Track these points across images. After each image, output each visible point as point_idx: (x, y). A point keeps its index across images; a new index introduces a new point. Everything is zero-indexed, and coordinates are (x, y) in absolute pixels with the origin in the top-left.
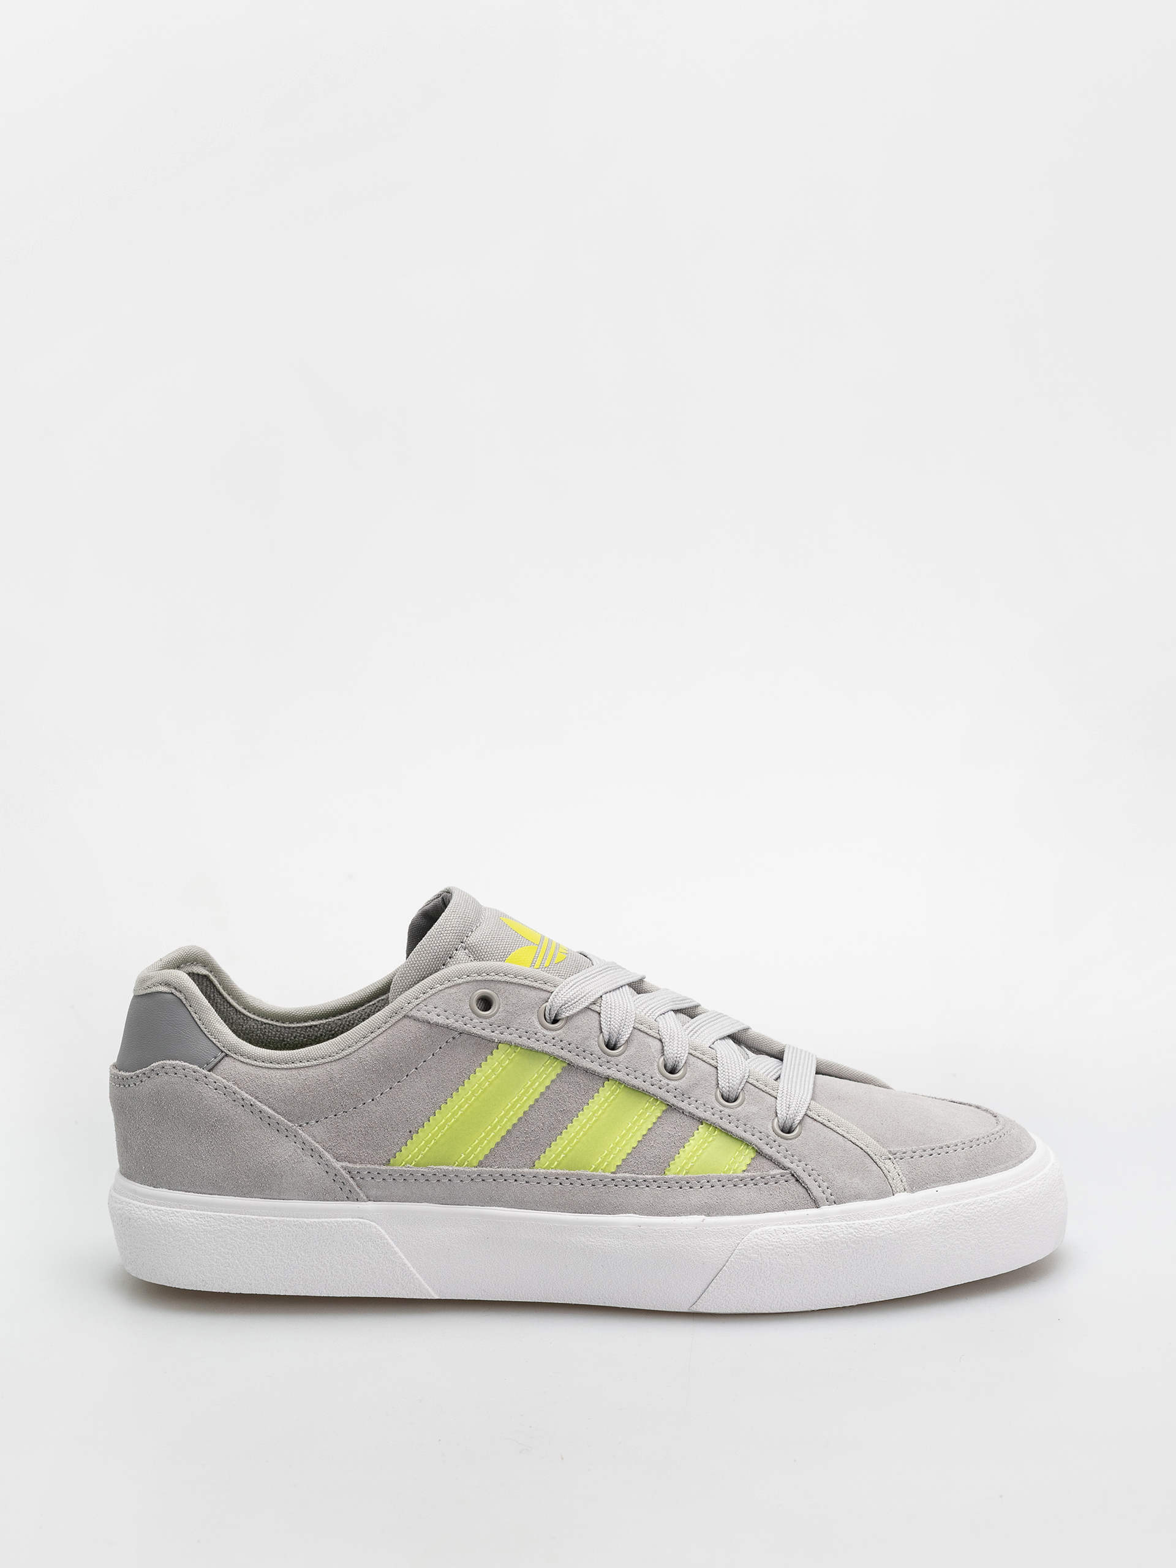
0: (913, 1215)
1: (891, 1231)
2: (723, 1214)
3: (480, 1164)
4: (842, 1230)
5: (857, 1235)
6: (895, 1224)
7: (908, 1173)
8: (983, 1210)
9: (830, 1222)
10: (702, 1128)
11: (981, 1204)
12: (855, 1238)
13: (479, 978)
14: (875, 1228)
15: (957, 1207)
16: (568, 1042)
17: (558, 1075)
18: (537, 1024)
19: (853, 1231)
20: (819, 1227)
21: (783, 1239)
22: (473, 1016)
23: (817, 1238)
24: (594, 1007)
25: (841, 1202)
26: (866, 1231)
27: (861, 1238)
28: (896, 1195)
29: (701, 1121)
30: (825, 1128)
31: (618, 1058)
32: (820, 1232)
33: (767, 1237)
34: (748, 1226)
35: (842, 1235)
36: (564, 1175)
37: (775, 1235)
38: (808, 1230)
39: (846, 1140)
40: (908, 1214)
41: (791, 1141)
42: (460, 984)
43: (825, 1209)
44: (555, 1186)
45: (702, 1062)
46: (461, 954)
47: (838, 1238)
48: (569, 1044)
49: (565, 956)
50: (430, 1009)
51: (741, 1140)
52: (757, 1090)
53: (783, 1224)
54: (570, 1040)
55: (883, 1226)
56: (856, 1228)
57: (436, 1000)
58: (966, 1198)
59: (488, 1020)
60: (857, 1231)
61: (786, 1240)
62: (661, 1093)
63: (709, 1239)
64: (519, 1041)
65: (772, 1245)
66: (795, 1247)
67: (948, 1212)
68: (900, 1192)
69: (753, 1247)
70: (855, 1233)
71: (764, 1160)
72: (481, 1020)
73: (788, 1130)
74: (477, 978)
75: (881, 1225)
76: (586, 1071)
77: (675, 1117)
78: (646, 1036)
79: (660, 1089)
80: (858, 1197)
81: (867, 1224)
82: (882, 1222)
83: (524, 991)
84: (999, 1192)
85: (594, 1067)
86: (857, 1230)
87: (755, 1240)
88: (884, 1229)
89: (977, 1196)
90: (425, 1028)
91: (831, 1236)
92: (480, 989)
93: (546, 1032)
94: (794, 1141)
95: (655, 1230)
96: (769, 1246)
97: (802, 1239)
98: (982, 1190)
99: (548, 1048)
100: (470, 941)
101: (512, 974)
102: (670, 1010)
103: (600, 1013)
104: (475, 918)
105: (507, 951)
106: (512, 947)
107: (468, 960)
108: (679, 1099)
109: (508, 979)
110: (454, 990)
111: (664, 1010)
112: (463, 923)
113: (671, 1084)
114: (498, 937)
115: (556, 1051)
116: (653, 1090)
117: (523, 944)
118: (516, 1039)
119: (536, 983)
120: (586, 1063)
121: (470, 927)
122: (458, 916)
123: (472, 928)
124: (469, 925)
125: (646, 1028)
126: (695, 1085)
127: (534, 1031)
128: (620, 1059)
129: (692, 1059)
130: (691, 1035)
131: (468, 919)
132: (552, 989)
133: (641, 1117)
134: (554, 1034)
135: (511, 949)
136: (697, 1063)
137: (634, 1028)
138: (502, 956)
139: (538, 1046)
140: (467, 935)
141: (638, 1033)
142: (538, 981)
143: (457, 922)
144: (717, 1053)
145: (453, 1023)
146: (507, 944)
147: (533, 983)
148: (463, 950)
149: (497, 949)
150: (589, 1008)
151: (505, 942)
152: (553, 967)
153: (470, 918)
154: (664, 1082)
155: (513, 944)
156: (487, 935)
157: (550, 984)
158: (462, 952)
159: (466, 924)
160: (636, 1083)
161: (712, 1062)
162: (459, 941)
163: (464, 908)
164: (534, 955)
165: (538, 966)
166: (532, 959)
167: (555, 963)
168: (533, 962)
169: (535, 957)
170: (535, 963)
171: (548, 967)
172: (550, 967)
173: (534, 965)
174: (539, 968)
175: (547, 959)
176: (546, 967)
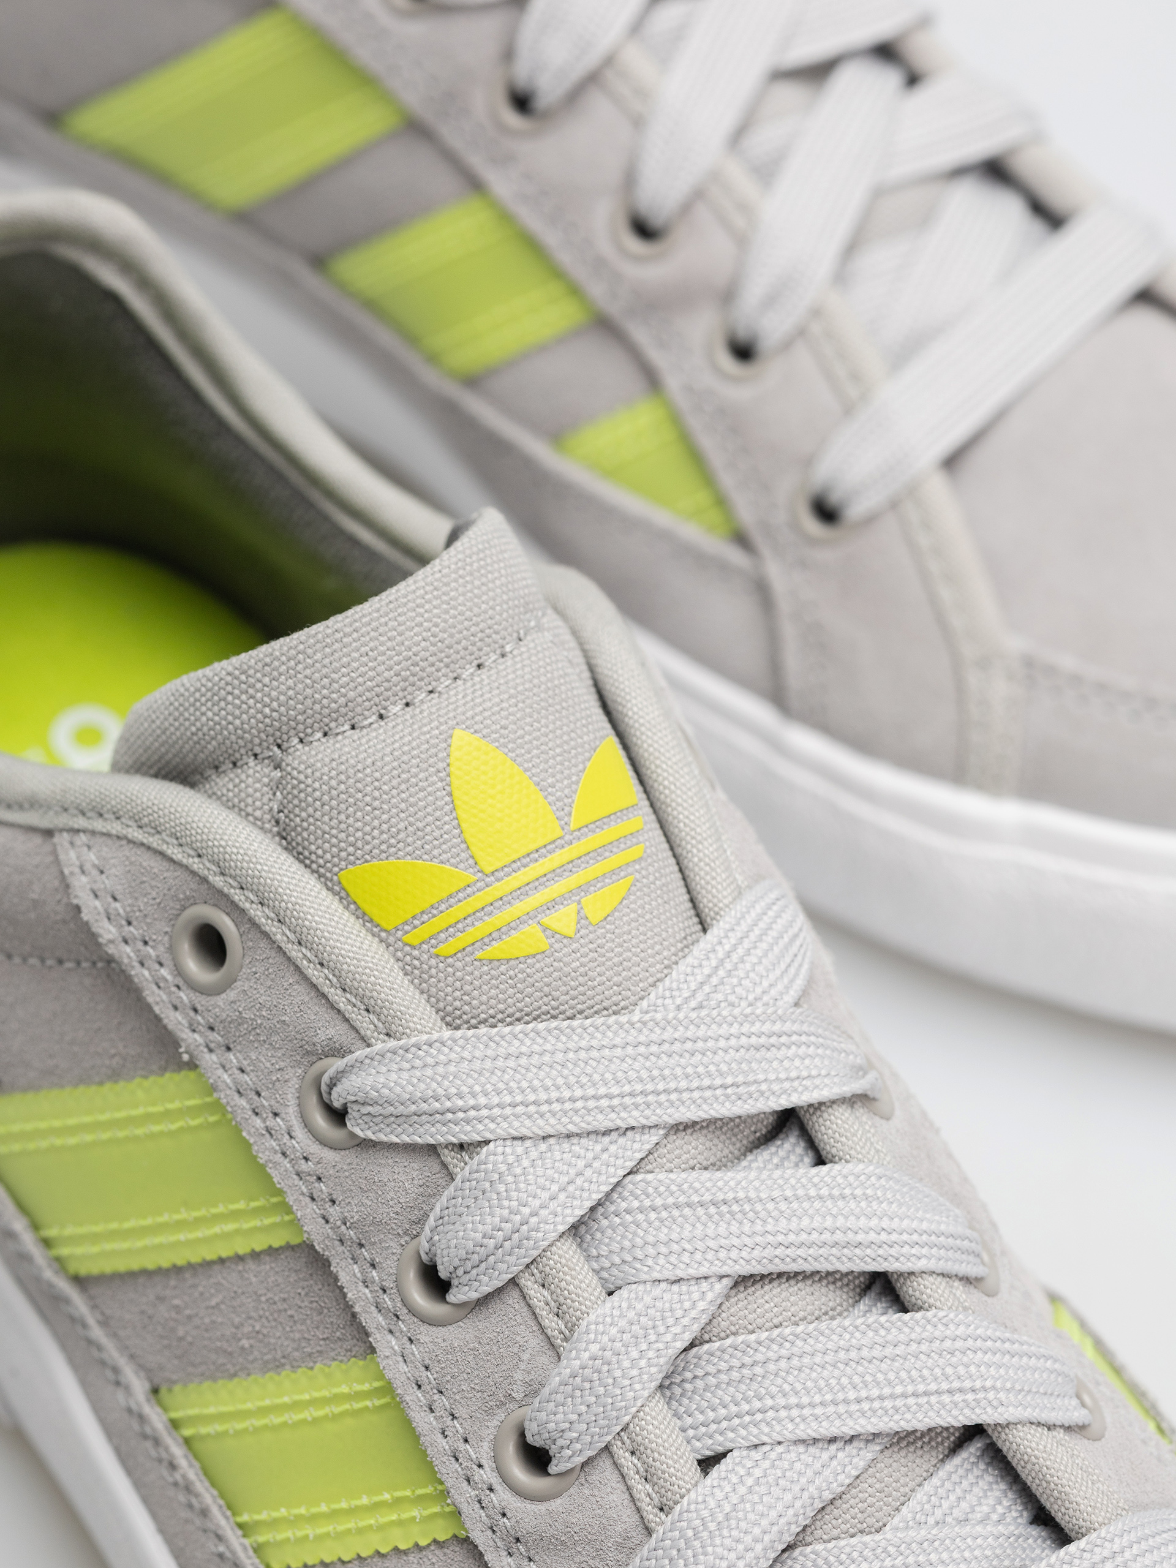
13: (219, 881)
16: (331, 1193)
18: (290, 1093)
22: (168, 959)
24: (448, 1157)
31: (424, 1328)
42: (173, 860)
45: (626, 1499)
46: (257, 777)
48: (333, 1202)
49: (543, 944)
50: (88, 865)
54: (338, 1194)
57: (107, 853)
59: (192, 994)
62: (463, 1495)
64: (230, 1097)
72: (179, 979)
74: (211, 878)
78: (531, 1324)
79: (468, 1484)
83: (301, 994)
85: (361, 1299)
92: (212, 907)
93: (299, 1132)
99: (281, 1173)
100: (299, 756)
101: (295, 933)
102: (721, 1277)
103: (453, 1180)
104: (368, 700)
105: (367, 847)
106: (393, 841)
107: (265, 800)
108: (499, 1544)
109: (279, 937)
110: (156, 865)
111: (704, 1270)
112: (309, 702)
113: (503, 1497)
114: (377, 794)
115: (295, 1192)
116: (449, 1471)
117: (436, 852)
118: (228, 1092)
119: (339, 992)
120: (347, 1273)
121: (326, 720)
122: (308, 672)
123: (333, 725)
124: (326, 711)
125: (547, 1304)
126: (563, 1543)
127: (277, 1108)
128: (426, 1334)
129: (604, 1471)
130: (712, 1381)
131: (334, 696)
132: (369, 1033)
133: (398, 1502)
134: (314, 1148)
135: (384, 847)
136: (609, 1489)
137: (513, 1282)
138: (343, 854)
139: (265, 1150)
140: (302, 735)
141: (512, 1298)
142: (351, 993)
143: (289, 688)
144: (688, 1491)
145: (111, 941)
146: (385, 827)
147: (332, 990)
148: (271, 767)
149: (343, 826)
150: (432, 1150)
151: (385, 817)
152: (459, 964)
153: (345, 696)
154: (488, 1475)
155: (402, 836)
156: (351, 771)
157: (379, 1019)
158: (266, 770)
159: (317, 707)
160: (423, 1421)
161: (651, 1514)
162: (271, 739)
163: (356, 655)
164: (434, 901)
165: (415, 942)
166: (418, 911)
167: (479, 955)
168: (413, 922)
169: (433, 910)
170: (415, 927)
171: (446, 958)
172: (450, 960)
173: (407, 933)
174: (413, 947)
175: (471, 930)
176: (437, 956)
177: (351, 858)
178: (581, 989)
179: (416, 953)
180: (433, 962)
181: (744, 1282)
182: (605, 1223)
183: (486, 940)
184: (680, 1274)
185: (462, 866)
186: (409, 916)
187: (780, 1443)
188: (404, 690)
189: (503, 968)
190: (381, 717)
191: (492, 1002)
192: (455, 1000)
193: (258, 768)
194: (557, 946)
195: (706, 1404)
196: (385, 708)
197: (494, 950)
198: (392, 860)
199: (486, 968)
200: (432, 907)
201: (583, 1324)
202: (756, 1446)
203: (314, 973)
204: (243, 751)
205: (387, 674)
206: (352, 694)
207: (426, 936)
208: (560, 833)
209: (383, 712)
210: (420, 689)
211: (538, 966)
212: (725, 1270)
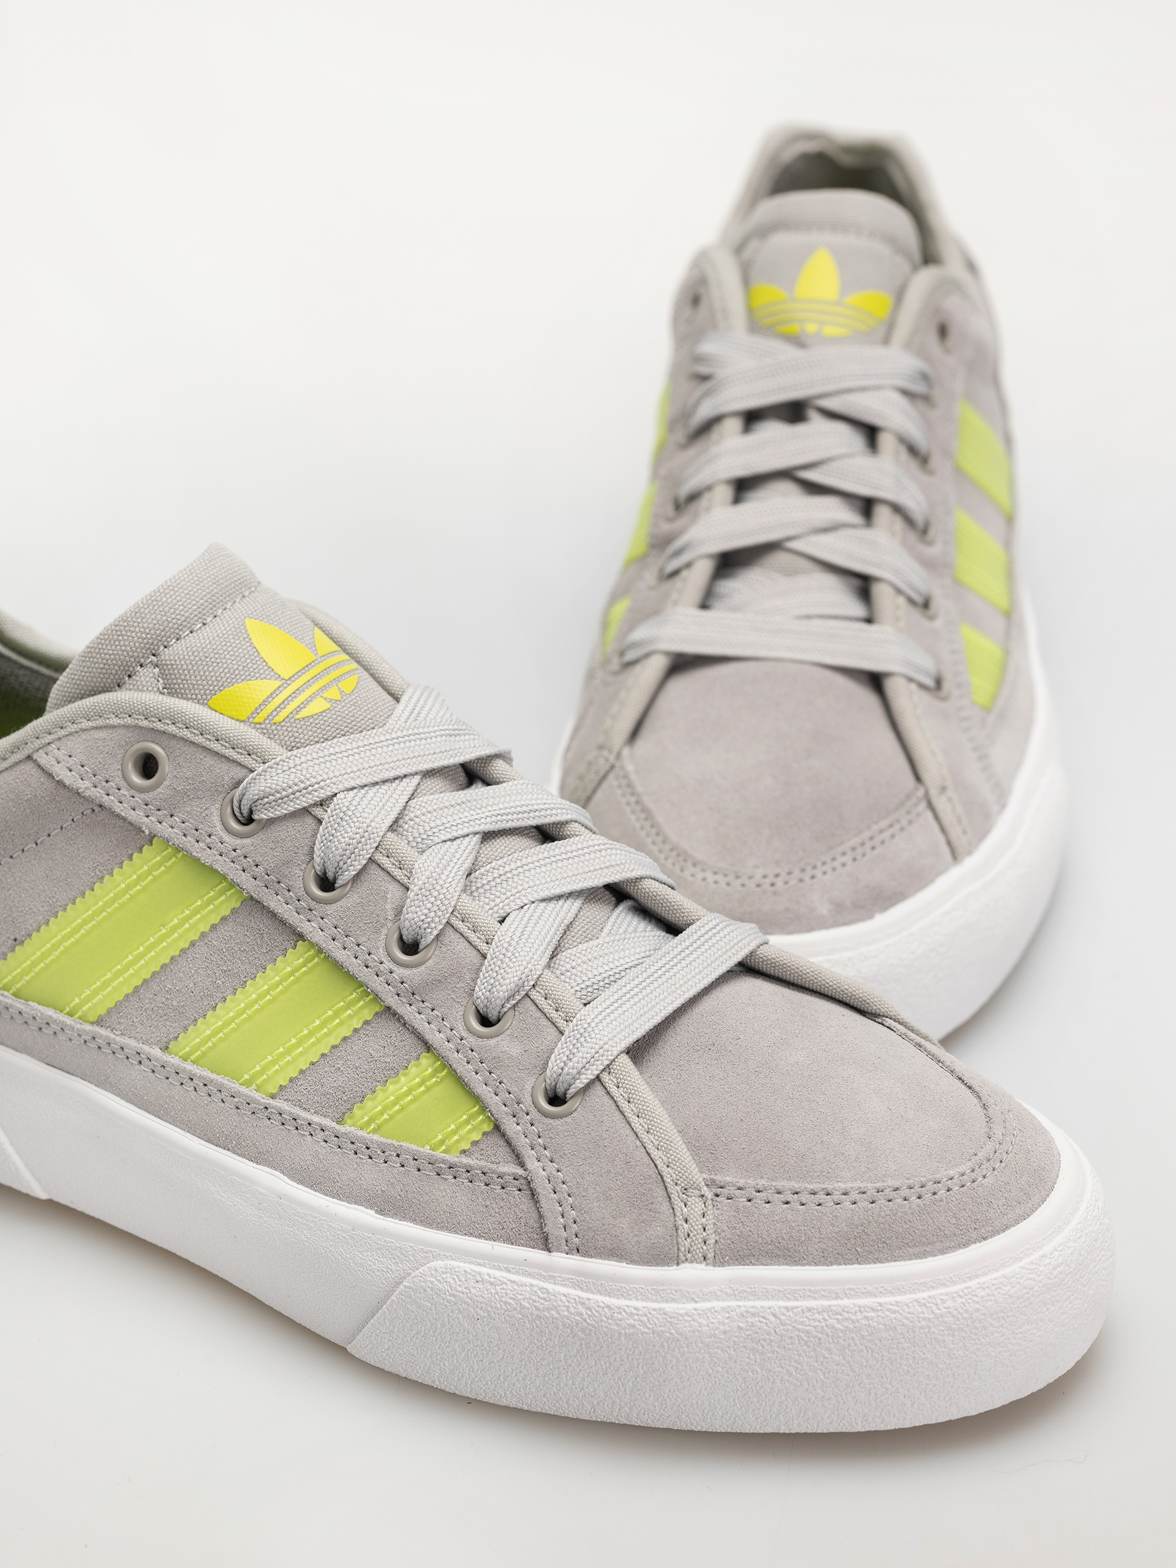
0: (696, 1310)
1: (649, 1329)
2: (404, 1218)
3: (99, 1022)
4: (567, 1304)
5: (588, 1320)
6: (657, 1318)
7: (726, 1228)
8: (838, 1326)
9: (555, 1284)
10: (427, 1057)
11: (837, 1314)
12: (584, 1324)
13: (145, 723)
14: (620, 1316)
15: (788, 1311)
16: (254, 861)
17: (234, 911)
18: (216, 820)
19: (584, 1311)
20: (535, 1289)
21: (473, 1291)
22: (123, 783)
23: (527, 1305)
24: (318, 812)
25: (587, 1254)
26: (605, 1319)
27: (594, 1327)
28: (682, 1265)
29: (428, 1047)
30: (617, 1113)
31: (328, 907)
32: (533, 1297)
33: (450, 1280)
34: (430, 1251)
35: (566, 1313)
36: (201, 1077)
37: (463, 1279)
38: (516, 1287)
39: (638, 1143)
40: (690, 1306)
41: (552, 1121)
42: (113, 727)
43: (560, 1259)
44: (187, 1091)
45: (466, 943)
46: (146, 675)
47: (558, 1316)
48: (257, 866)
49: (328, 705)
50: (61, 757)
51: (477, 1099)
52: (539, 1014)
53: (483, 1265)
54: (259, 859)
55: (636, 1317)
56: (589, 1309)
57: (71, 744)
58: (815, 1299)
59: (142, 796)
60: (589, 1313)
61: (477, 1294)
62: (377, 984)
63: (369, 1254)
64: (180, 840)
65: (454, 1296)
66: (490, 1309)
67: (768, 1317)
68: (692, 1262)
69: (425, 1290)
70: (586, 1316)
71: (502, 1143)
72: (133, 792)
73: (556, 1099)
74: (140, 724)
75: (632, 1314)
76: (274, 915)
77: (391, 1029)
78: (387, 878)
79: (378, 976)
80: (615, 1253)
81: (608, 1307)
82: (636, 1309)
83: (209, 760)
84: (883, 1300)
85: (287, 912)
86: (591, 1311)
87: (431, 1279)
88: (636, 1323)
89: (837, 1297)
90: (49, 785)
91: (548, 1309)
92: (145, 741)
93: (227, 838)
94: (557, 1122)
95: (298, 1213)
96: (450, 1295)
97: (503, 1299)
98: (850, 1289)
99: (222, 865)
100: (166, 655)
101: (197, 729)
102: (477, 833)
103: (321, 822)
104: (195, 616)
105: (220, 684)
106: (233, 676)
107: (154, 685)
108: (404, 1000)
109: (189, 736)
110: (103, 734)
111: (466, 831)
112: (166, 623)
113: (399, 972)
114: (217, 656)
115: (234, 873)
116: (364, 975)
117: (258, 675)
118: (178, 837)
119: (231, 750)
120: (275, 903)
121: (177, 631)
122: (161, 609)
123: (181, 633)
124: (176, 626)
125: (393, 864)
126: (440, 981)
127: (209, 830)
128: (330, 909)
129: (451, 935)
130: (487, 887)
131: (178, 617)
132: (253, 765)
133: (337, 1014)
134: (238, 842)
135: (229, 680)
136: (456, 944)
137: (371, 860)
138: (208, 692)
139: (208, 857)
140: (165, 643)
141: (373, 870)
142: (238, 748)
143: (153, 620)
144: (496, 932)
145: (87, 788)
146: (226, 670)
147: (227, 751)
148: (152, 667)
149: (203, 678)
150: (306, 811)
151: (225, 666)
152: (288, 724)
153: (184, 616)
154: (388, 965)
155: (237, 672)
156: (200, 649)
157: (257, 756)
158: (150, 670)
159: (171, 625)
160: (341, 955)
161: (483, 947)
162: (149, 651)
163: (183, 595)
164: (264, 698)
165: (261, 720)
166: (257, 705)
167: (297, 717)
168: (256, 712)
169: (265, 703)
170: (258, 714)
171: (280, 723)
172: (282, 724)
173: (254, 718)
174: (260, 724)
175: (288, 707)
176: (275, 724)
177: (213, 692)
178: (353, 723)
179: (263, 726)
180: (274, 727)
181: (488, 836)
182: (406, 826)
183: (298, 709)
184: (456, 834)
185: (273, 678)
186: (253, 709)
187: (533, 902)
188: (211, 609)
189: (311, 720)
190: (204, 624)
191: (311, 738)
192: (291, 742)
193: (145, 670)
194: (334, 705)
195: (488, 900)
196: (205, 619)
197: (304, 713)
198: (235, 685)
199: (302, 723)
200: (264, 701)
201: (416, 866)
202: (522, 907)
203: (215, 746)
204: (134, 664)
205: (201, 601)
206: (187, 614)
207: (266, 716)
208: (315, 658)
209: (204, 621)
210: (219, 608)
211: (328, 716)
212: (477, 829)
